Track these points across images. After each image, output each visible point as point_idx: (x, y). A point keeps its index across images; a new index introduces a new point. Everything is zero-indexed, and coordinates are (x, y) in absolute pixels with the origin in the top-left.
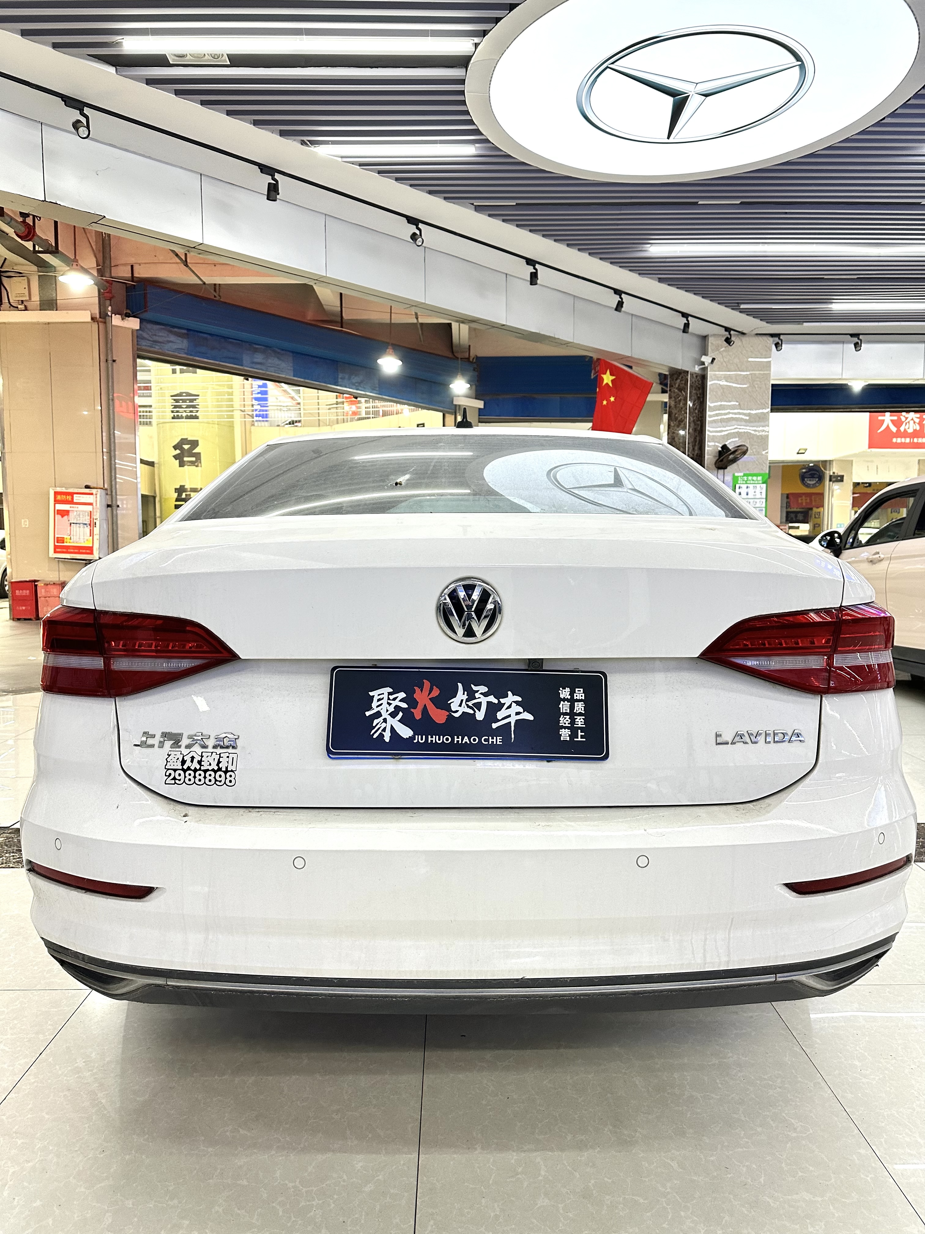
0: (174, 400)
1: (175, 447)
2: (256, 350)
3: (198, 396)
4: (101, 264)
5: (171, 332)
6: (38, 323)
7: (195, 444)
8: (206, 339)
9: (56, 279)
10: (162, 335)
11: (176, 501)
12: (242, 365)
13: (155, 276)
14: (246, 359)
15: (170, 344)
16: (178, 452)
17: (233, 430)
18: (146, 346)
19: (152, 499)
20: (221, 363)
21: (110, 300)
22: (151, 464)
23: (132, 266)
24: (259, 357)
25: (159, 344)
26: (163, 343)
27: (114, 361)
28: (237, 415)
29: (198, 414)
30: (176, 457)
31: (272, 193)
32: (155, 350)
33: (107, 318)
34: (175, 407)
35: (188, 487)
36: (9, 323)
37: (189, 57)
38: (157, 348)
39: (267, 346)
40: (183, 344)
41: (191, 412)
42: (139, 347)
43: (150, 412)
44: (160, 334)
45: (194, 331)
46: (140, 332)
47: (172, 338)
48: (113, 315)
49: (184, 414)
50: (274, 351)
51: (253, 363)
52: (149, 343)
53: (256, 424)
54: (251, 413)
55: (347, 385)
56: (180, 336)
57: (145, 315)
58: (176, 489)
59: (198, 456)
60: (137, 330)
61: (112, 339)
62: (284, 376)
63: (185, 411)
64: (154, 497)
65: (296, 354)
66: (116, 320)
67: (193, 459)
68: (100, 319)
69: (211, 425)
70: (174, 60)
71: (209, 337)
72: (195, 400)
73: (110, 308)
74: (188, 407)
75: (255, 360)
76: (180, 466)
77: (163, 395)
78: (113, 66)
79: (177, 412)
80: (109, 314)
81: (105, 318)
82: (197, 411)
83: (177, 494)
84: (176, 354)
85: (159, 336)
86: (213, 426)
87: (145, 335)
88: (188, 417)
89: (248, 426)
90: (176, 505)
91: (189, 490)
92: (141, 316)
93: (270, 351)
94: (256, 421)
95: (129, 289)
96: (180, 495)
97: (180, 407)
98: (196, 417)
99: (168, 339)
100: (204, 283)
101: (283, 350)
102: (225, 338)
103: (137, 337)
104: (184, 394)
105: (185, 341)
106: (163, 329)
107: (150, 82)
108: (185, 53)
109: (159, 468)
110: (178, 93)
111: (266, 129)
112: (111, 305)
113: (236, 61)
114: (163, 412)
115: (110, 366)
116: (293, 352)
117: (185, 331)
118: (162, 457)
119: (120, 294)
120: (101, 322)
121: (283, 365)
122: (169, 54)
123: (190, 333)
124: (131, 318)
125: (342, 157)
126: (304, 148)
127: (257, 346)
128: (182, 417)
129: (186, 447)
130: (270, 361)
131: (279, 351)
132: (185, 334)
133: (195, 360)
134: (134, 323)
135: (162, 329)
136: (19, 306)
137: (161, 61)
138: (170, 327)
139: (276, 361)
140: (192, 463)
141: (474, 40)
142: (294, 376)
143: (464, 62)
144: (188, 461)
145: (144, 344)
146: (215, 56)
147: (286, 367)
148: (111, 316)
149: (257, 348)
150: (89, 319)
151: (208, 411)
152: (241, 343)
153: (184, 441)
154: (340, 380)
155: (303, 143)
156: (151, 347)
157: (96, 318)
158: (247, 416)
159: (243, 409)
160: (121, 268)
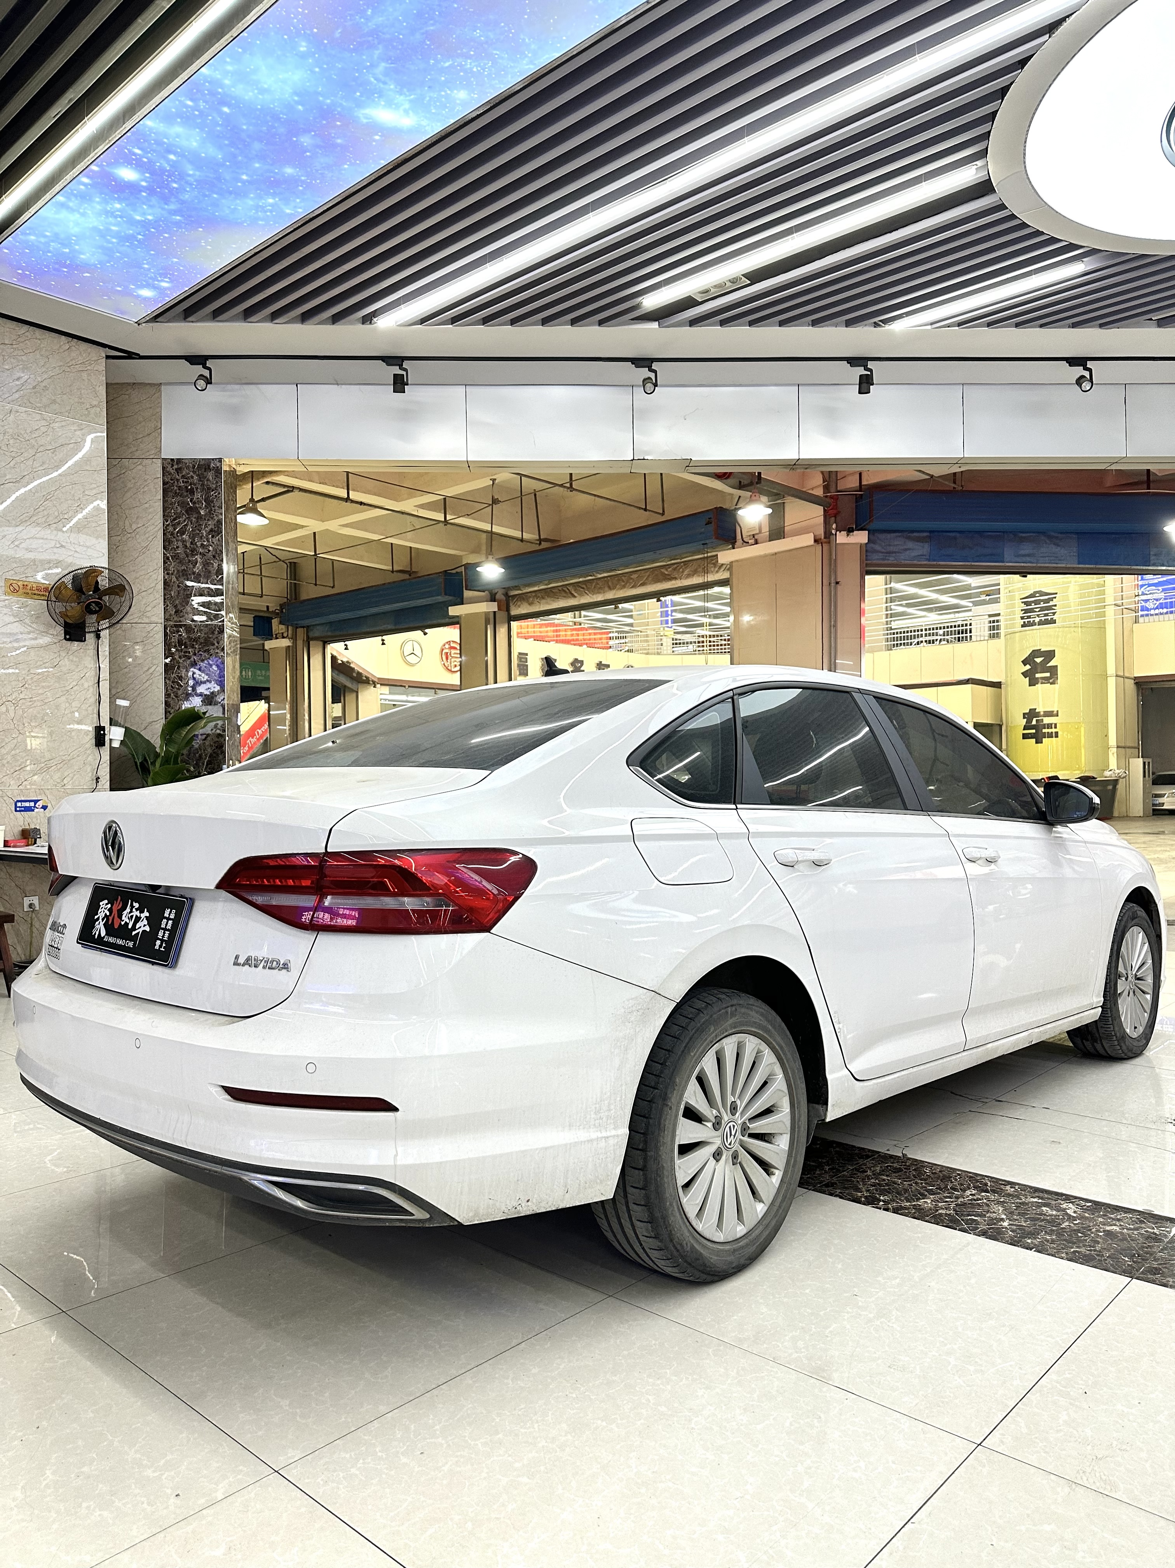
0: (1025, 603)
1: (1025, 662)
2: (1022, 540)
3: (1056, 594)
4: (828, 479)
5: (909, 538)
6: (766, 556)
7: (1050, 655)
8: (955, 538)
9: (784, 506)
10: (897, 543)
11: (1024, 729)
12: (1003, 562)
13: (884, 479)
14: (1008, 552)
15: (908, 552)
16: (1028, 667)
17: (1105, 632)
18: (878, 559)
19: (997, 728)
20: (973, 564)
21: (835, 517)
22: (997, 685)
23: (860, 474)
24: (1026, 548)
25: (894, 555)
26: (898, 552)
27: (837, 583)
28: (1110, 611)
29: (1055, 617)
30: (1025, 674)
31: (864, 385)
32: (889, 562)
33: (832, 536)
34: (1026, 611)
35: (1040, 709)
36: (742, 560)
37: (713, 290)
38: (891, 560)
39: (1038, 533)
40: (924, 549)
41: (1046, 615)
42: (869, 562)
43: (998, 621)
44: (896, 543)
45: (938, 531)
46: (872, 545)
47: (910, 544)
48: (838, 532)
49: (1037, 620)
50: (1050, 537)
51: (1018, 556)
52: (881, 556)
53: (1141, 620)
54: (1132, 606)
55: (1166, 563)
56: (918, 541)
57: (873, 525)
58: (1024, 714)
59: (1054, 670)
60: (866, 544)
61: (835, 559)
62: (1063, 565)
63: (1038, 616)
64: (1000, 726)
65: (1081, 535)
66: (841, 538)
67: (1048, 675)
68: (825, 540)
69: (1072, 629)
70: (702, 297)
71: (958, 535)
72: (1052, 599)
73: (834, 526)
74: (1042, 609)
75: (1022, 552)
76: (1030, 685)
77: (1011, 598)
78: (655, 320)
79: (1029, 617)
80: (833, 532)
81: (829, 538)
82: (1054, 614)
83: (1025, 720)
84: (915, 562)
85: (894, 545)
86: (1076, 629)
87: (877, 547)
88: (1040, 623)
89: (1128, 624)
90: (1023, 734)
91: (1042, 713)
92: (867, 527)
93: (1043, 538)
94: (1142, 616)
95: (858, 499)
96: (1029, 721)
97: (1032, 610)
98: (1053, 622)
99: (905, 547)
100: (932, 476)
101: (1061, 533)
102: (980, 533)
103: (866, 551)
104: (1037, 595)
105: (926, 546)
106: (899, 536)
107: (693, 322)
108: (706, 287)
109: (1006, 688)
110: (723, 323)
111: (827, 326)
112: (835, 523)
113: (755, 276)
114: (1011, 620)
115: (832, 589)
116: (1077, 533)
117: (928, 534)
118: (1009, 676)
119: (847, 508)
120: (825, 543)
121: (1062, 552)
122: (693, 294)
123: (933, 536)
124: (855, 532)
125: (932, 324)
126: (879, 329)
127: (1024, 535)
128: (1034, 624)
129: (1038, 660)
130: (1043, 550)
131: (1056, 535)
132: (927, 537)
133: (939, 565)
134: (861, 537)
135: (897, 537)
136: (750, 541)
137: (689, 303)
138: (906, 533)
139: (1054, 549)
140: (1046, 680)
141: (976, 165)
142: (1079, 564)
143: (984, 188)
144: (1043, 678)
145: (877, 557)
146: (733, 281)
147: (1068, 552)
148: (836, 534)
149: (1024, 538)
150: (812, 542)
151: (1069, 612)
152: (1000, 536)
153: (1036, 653)
154: (1152, 558)
155: (876, 325)
156: (883, 559)
157: (821, 539)
158: (1124, 610)
159: (1119, 602)
160: (850, 478)
